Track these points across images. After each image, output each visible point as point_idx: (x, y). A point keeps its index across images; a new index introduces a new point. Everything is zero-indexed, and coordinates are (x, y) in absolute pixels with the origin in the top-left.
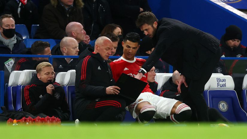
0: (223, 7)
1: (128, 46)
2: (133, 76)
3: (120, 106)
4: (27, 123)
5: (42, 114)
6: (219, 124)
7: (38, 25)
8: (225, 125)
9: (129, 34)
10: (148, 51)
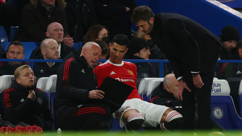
0: (217, 5)
1: (115, 49)
2: (121, 80)
3: (104, 113)
4: (7, 133)
5: (23, 123)
6: (214, 133)
7: (17, 27)
8: (220, 133)
9: (116, 36)
10: (136, 53)
